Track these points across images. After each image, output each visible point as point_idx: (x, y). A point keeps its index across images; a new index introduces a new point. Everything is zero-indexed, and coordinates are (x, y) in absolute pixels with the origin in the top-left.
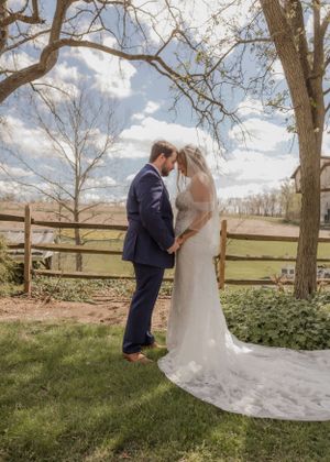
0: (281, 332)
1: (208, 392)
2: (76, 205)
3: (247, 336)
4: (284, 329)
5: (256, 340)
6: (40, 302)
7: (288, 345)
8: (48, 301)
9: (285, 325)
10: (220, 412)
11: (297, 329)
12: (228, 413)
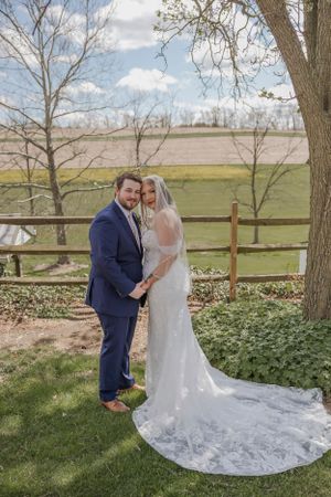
0: (272, 368)
1: (173, 449)
2: (49, 140)
3: (237, 371)
4: (276, 364)
5: (247, 375)
6: (10, 322)
7: (279, 382)
8: (20, 320)
9: (278, 359)
10: (179, 468)
11: (289, 364)
12: (186, 470)
